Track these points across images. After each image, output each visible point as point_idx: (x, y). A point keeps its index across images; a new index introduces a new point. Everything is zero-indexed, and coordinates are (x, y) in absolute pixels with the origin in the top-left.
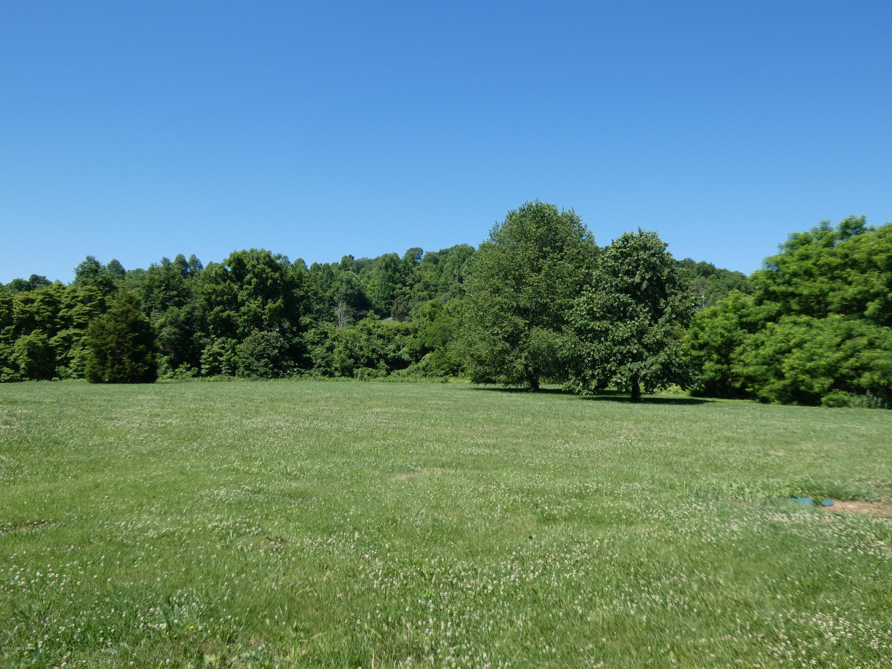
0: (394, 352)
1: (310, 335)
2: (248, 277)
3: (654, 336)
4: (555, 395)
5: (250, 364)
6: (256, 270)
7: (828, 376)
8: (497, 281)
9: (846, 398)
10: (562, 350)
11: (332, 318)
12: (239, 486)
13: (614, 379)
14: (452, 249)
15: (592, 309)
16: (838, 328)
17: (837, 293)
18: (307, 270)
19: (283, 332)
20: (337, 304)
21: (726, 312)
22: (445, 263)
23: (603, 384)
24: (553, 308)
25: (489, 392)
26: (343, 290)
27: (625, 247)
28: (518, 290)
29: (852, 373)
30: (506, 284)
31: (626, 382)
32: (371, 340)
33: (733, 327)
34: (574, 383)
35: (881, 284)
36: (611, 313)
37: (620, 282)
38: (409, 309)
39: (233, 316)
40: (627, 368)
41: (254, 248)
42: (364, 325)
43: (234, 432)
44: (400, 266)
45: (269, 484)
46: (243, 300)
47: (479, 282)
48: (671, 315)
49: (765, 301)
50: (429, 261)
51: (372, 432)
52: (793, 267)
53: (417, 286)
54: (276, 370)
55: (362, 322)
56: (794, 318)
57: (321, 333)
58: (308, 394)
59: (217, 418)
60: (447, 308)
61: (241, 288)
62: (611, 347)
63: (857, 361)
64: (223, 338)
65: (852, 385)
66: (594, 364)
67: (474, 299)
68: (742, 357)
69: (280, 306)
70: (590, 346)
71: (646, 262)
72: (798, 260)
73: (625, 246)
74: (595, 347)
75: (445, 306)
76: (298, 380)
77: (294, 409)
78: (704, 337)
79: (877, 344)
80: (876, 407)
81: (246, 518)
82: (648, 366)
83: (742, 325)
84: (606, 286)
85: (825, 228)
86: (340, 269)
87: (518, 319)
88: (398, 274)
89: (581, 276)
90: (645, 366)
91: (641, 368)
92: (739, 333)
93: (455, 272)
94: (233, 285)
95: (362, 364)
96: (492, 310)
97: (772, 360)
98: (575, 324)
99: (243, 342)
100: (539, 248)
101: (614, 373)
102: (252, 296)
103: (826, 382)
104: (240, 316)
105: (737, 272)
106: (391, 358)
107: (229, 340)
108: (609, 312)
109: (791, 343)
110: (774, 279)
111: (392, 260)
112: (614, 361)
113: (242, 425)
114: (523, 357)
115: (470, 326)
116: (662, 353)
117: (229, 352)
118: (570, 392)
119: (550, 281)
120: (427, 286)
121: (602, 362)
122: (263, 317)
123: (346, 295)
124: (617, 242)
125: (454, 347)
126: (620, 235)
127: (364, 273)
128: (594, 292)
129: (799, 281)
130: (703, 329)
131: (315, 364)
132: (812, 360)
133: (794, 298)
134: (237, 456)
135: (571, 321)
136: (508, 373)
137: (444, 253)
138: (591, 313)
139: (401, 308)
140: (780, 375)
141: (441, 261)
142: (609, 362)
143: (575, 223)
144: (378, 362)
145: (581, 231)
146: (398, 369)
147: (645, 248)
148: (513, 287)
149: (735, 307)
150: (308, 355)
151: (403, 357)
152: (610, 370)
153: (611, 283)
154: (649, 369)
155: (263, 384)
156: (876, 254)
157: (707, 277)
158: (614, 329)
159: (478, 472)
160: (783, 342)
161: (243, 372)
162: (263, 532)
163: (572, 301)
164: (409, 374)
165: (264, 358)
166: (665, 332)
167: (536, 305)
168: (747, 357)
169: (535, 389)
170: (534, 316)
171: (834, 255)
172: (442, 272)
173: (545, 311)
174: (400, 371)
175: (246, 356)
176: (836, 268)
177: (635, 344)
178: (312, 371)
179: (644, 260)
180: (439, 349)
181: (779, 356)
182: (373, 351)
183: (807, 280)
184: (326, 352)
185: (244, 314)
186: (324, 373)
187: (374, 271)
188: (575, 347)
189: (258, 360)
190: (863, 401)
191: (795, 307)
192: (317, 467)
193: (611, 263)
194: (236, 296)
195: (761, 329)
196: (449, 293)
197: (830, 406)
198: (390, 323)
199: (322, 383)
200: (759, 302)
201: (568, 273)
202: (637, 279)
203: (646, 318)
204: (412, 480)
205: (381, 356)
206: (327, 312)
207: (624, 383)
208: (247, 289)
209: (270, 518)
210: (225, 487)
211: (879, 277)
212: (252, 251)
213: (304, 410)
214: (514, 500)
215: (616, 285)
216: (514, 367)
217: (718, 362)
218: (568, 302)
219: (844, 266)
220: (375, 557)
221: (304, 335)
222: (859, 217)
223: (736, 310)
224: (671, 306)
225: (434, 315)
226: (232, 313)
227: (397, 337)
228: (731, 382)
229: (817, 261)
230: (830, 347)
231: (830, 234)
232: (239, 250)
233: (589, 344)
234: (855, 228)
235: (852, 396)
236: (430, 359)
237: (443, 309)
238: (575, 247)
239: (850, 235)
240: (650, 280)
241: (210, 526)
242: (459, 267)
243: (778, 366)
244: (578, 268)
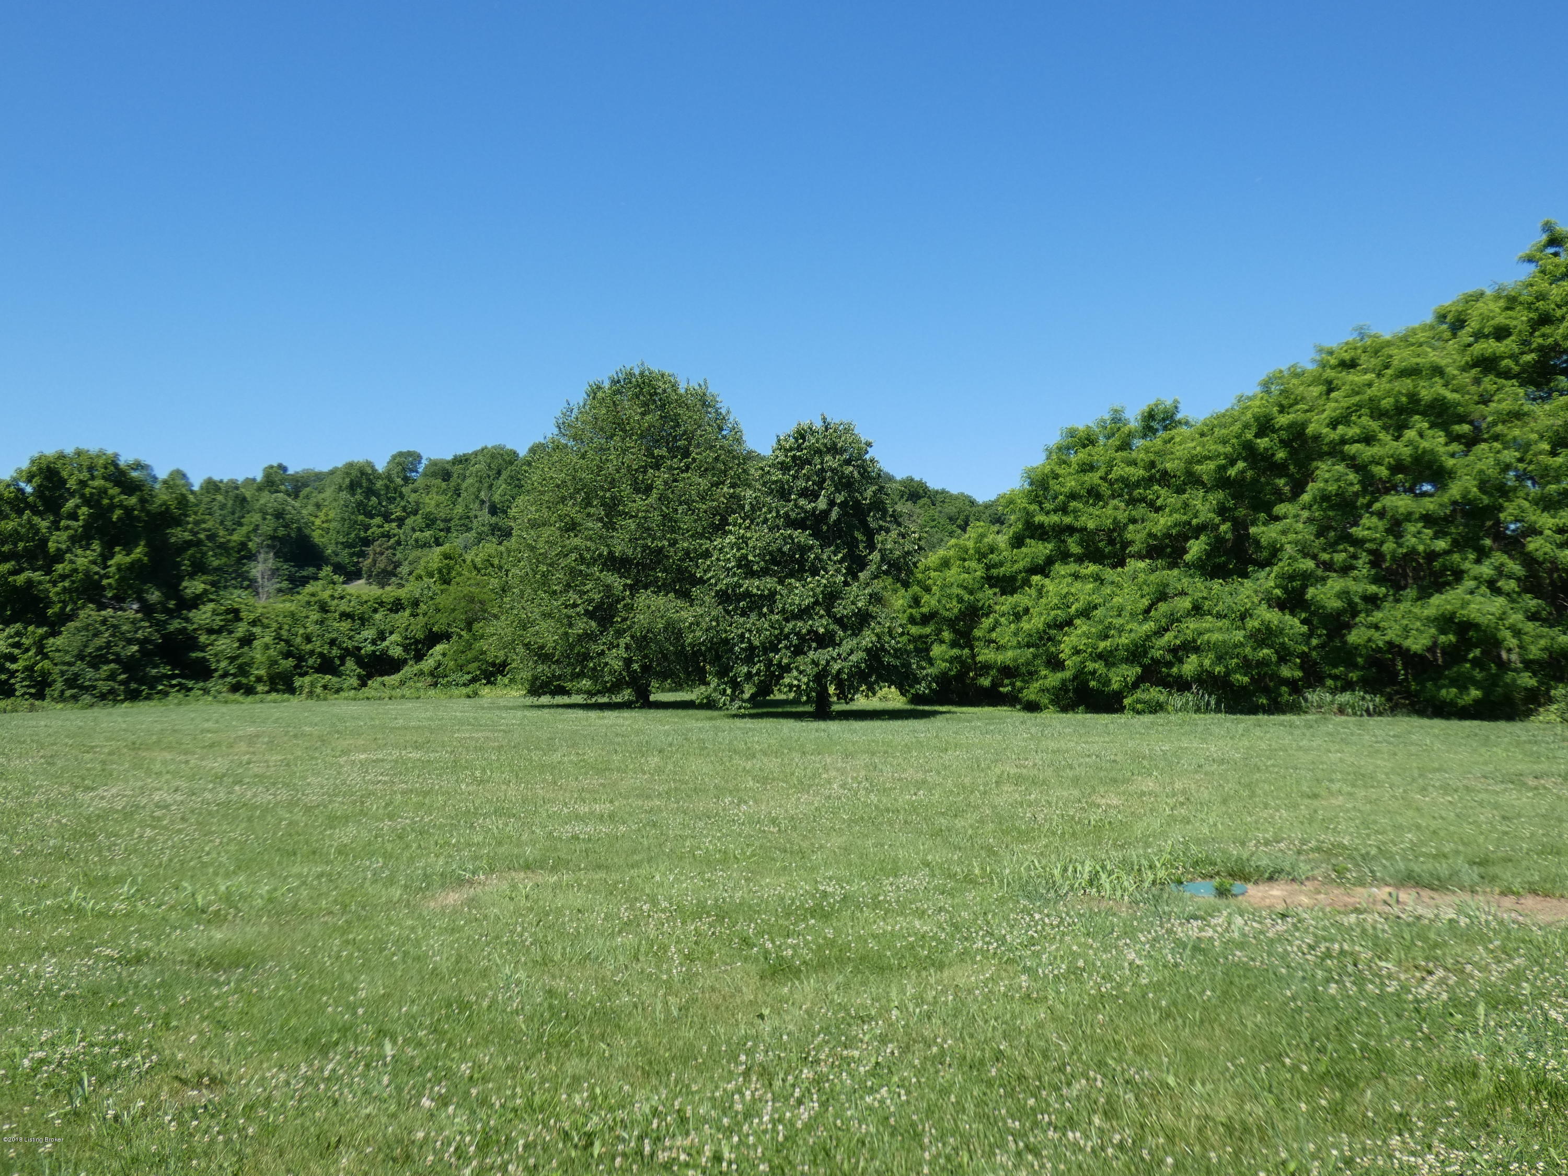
0: (374, 642)
1: (203, 615)
2: (71, 504)
3: (853, 603)
4: (681, 713)
5: (76, 676)
6: (87, 491)
7: (1132, 662)
8: (571, 510)
9: (1162, 698)
10: (694, 631)
11: (246, 583)
12: (88, 950)
13: (787, 680)
14: (476, 454)
15: (745, 557)
16: (1145, 583)
17: (1139, 526)
18: (192, 492)
19: (147, 610)
20: (254, 555)
21: (964, 560)
22: (464, 479)
23: (764, 689)
24: (674, 555)
25: (560, 710)
26: (268, 527)
27: (799, 448)
28: (610, 526)
29: (1169, 657)
30: (589, 515)
31: (807, 684)
32: (329, 623)
33: (976, 586)
34: (715, 690)
35: (1209, 511)
36: (777, 564)
37: (792, 510)
38: (398, 564)
39: (40, 583)
40: (808, 660)
41: (84, 446)
42: (313, 595)
43: (59, 821)
44: (379, 484)
45: (159, 939)
46: (58, 549)
47: (537, 511)
48: (879, 567)
49: (1028, 540)
50: (434, 475)
51: (362, 803)
52: (1071, 484)
53: (409, 521)
54: (133, 686)
55: (309, 588)
56: (1073, 567)
57: (228, 611)
58: (209, 731)
59: (15, 793)
60: (472, 561)
61: (55, 526)
62: (780, 624)
63: (1176, 637)
64: (18, 626)
65: (1169, 675)
66: (750, 654)
67: (530, 542)
68: (994, 635)
69: (140, 560)
70: (744, 623)
71: (836, 474)
72: (1078, 472)
73: (799, 446)
74: (754, 624)
75: (469, 558)
76: (179, 704)
77: (187, 762)
78: (930, 602)
79: (1205, 608)
80: (1207, 710)
81: (115, 1032)
82: (844, 655)
83: (991, 580)
84: (769, 516)
85: (1117, 419)
86: (260, 489)
87: (613, 578)
88: (374, 499)
89: (722, 499)
90: (839, 655)
91: (833, 658)
92: (988, 594)
93: (483, 495)
94: (36, 519)
95: (312, 668)
96: (563, 562)
97: (1041, 638)
98: (716, 585)
99: (60, 633)
100: (647, 450)
101: (787, 669)
102: (80, 541)
103: (1130, 673)
104: (54, 584)
105: (962, 494)
106: (367, 655)
107: (31, 628)
108: (774, 561)
109: (1073, 610)
110: (1040, 503)
111: (363, 473)
112: (787, 648)
113: (76, 804)
114: (622, 645)
115: (522, 592)
116: (866, 632)
117: (30, 653)
118: (709, 705)
119: (668, 508)
120: (430, 522)
121: (765, 651)
122: (105, 582)
123: (273, 538)
124: (786, 440)
125: (492, 630)
126: (791, 428)
127: (307, 497)
128: (749, 528)
129: (1081, 506)
130: (928, 590)
131: (216, 670)
132: (1106, 637)
133: (1071, 535)
134: (73, 877)
135: (710, 579)
136: (595, 675)
137: (462, 460)
138: (744, 565)
139: (382, 563)
140: (1056, 664)
141: (455, 475)
142: (777, 651)
143: (709, 406)
144: (343, 664)
145: (720, 421)
146: (382, 675)
147: (834, 449)
148: (600, 520)
149: (978, 551)
150: (201, 655)
151: (390, 652)
152: (779, 665)
153: (778, 512)
154: (845, 659)
155: (110, 714)
156: (1199, 462)
157: (915, 503)
158: (784, 592)
159: (602, 874)
160: (1059, 608)
161: (62, 692)
162: (163, 1065)
163: (707, 545)
164: (402, 683)
165: (108, 662)
166: (871, 595)
167: (644, 551)
168: (1002, 635)
169: (643, 701)
170: (638, 572)
171: (1134, 463)
172: (459, 495)
173: (659, 562)
174: (386, 678)
175: (68, 658)
176: (1137, 485)
177: (821, 617)
178: (209, 684)
179: (833, 470)
180: (460, 637)
181: (1053, 632)
182: (332, 642)
183: (1094, 505)
184: (239, 648)
185: (63, 577)
186: (235, 688)
187: (328, 493)
188: (718, 625)
189: (95, 666)
190: (1187, 702)
191: (1075, 549)
192: (264, 890)
193: (777, 475)
194: (44, 542)
195: (1022, 587)
196: (472, 534)
197: (1138, 713)
198: (360, 588)
199: (234, 707)
200: (1018, 542)
201: (699, 494)
202: (822, 504)
203: (838, 571)
204: (472, 902)
205: (347, 653)
206: (235, 571)
207: (804, 687)
208: (67, 528)
209: (174, 1023)
210: (54, 955)
211: (1205, 499)
212: (79, 453)
213: (208, 764)
214: (697, 932)
215: (787, 514)
216: (606, 664)
217: (954, 644)
218: (701, 545)
219: (1149, 481)
220: (443, 1101)
221: (191, 615)
222: (1169, 403)
223: (981, 556)
224: (880, 550)
225: (448, 573)
226: (37, 576)
227: (378, 616)
228: (973, 679)
229: (1107, 474)
230: (1133, 615)
231: (1126, 430)
232: (50, 451)
233: (742, 620)
234: (1164, 420)
235: (1170, 693)
236: (444, 655)
237: (464, 561)
238: (711, 447)
239: (1157, 430)
240: (843, 505)
241: (26, 1062)
242: (491, 486)
243: (1053, 649)
244: (717, 485)
